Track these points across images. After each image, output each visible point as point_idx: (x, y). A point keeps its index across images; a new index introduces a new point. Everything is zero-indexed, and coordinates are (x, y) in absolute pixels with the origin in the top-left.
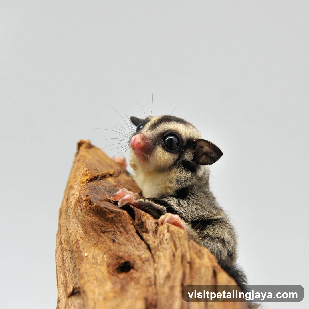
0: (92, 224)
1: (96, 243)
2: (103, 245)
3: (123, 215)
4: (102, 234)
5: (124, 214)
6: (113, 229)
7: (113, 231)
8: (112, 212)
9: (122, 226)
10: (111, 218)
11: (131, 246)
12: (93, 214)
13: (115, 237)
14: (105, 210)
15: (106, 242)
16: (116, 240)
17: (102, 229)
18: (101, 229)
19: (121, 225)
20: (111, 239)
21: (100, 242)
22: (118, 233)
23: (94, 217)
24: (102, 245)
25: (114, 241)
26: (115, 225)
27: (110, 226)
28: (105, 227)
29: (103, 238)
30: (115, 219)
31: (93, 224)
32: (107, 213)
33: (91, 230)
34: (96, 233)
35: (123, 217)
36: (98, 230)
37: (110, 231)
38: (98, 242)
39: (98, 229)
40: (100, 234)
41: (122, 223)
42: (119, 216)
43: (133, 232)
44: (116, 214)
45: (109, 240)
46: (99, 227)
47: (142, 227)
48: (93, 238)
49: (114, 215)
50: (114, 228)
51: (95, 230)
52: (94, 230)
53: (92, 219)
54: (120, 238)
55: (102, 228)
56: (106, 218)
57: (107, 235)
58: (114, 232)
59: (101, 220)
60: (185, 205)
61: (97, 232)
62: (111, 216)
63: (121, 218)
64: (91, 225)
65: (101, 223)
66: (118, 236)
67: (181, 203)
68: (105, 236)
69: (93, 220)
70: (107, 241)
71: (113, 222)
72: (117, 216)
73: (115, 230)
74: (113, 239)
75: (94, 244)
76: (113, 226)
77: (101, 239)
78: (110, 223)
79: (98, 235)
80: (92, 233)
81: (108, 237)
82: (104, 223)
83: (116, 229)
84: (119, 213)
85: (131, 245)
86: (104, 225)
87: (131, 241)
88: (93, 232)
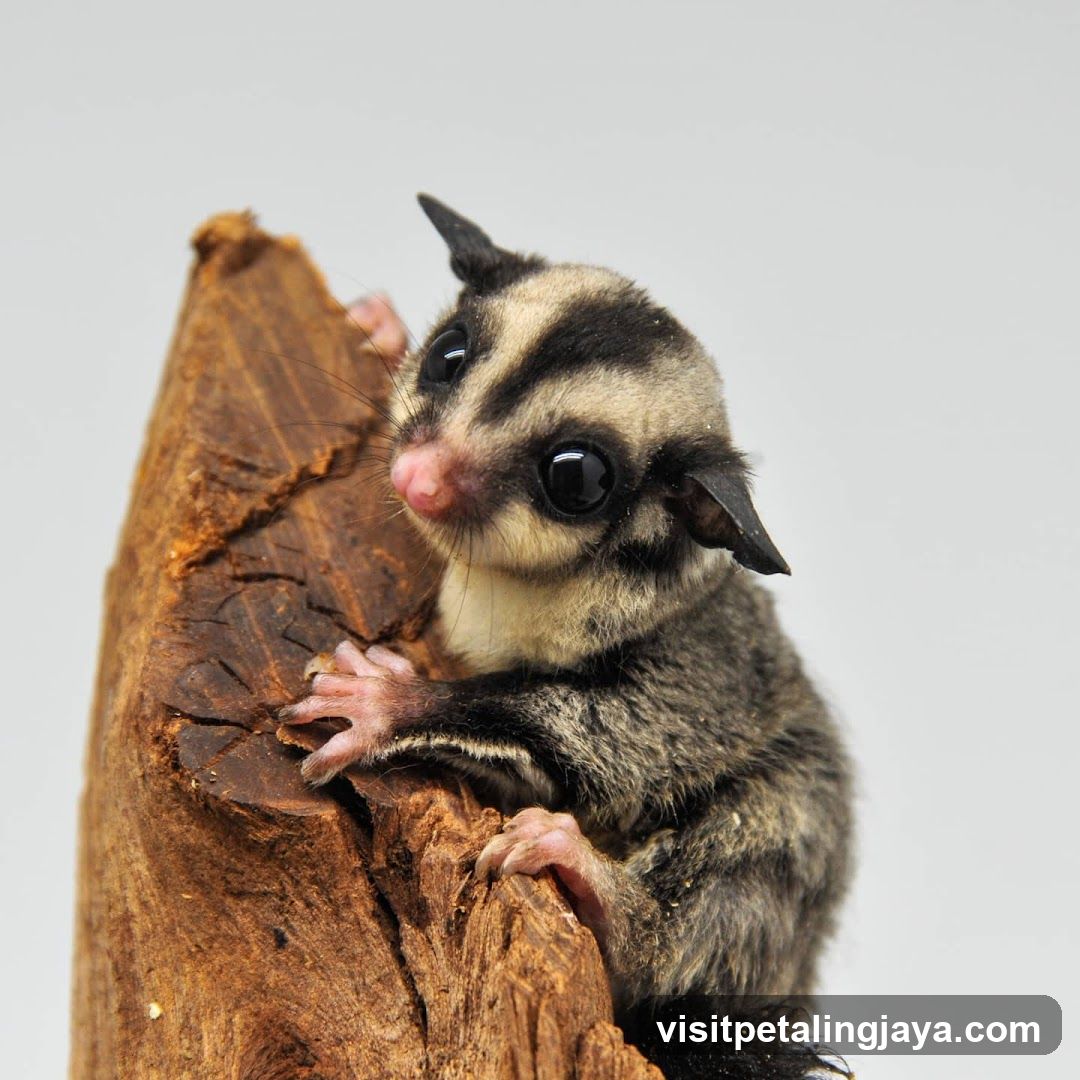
0: (188, 855)
1: (204, 947)
2: (230, 954)
3: (320, 833)
4: (229, 901)
5: (324, 829)
6: (276, 887)
7: (277, 896)
8: (269, 818)
9: (314, 880)
10: (267, 843)
11: (351, 983)
12: (190, 815)
13: (286, 920)
14: (237, 813)
15: (248, 943)
16: (288, 935)
17: (228, 882)
18: (224, 878)
19: (309, 872)
20: (266, 928)
21: (221, 939)
22: (300, 904)
23: (193, 827)
24: (229, 959)
25: (281, 941)
26: (285, 870)
27: (265, 873)
28: (242, 873)
29: (235, 923)
30: (284, 847)
31: (190, 855)
32: (248, 823)
33: (182, 877)
34: (202, 894)
35: (319, 842)
36: (214, 885)
37: (265, 894)
38: (212, 939)
39: (212, 877)
40: (222, 901)
41: (313, 866)
42: (302, 838)
43: (363, 910)
44: (290, 827)
45: (259, 933)
46: (216, 871)
47: (406, 872)
48: (190, 917)
49: (276, 832)
50: (281, 884)
51: (200, 883)
52: (196, 883)
53: (188, 835)
54: (308, 935)
55: (230, 877)
56: (246, 840)
57: (251, 906)
58: (282, 899)
59: (224, 843)
60: (621, 726)
61: (208, 893)
62: (264, 836)
63: (311, 845)
64: (184, 855)
65: (225, 857)
66: (296, 918)
67: (601, 717)
68: (245, 911)
69: (192, 841)
70: (252, 938)
71: (277, 859)
72: (292, 836)
73: (284, 889)
74: (276, 931)
75: (193, 950)
76: (277, 873)
77: (224, 925)
78: (264, 860)
79: (214, 907)
80: (188, 893)
81: (256, 916)
82: (240, 859)
83: (289, 888)
84: (300, 821)
85: (352, 976)
86: (240, 867)
87: (354, 958)
88: (190, 888)
